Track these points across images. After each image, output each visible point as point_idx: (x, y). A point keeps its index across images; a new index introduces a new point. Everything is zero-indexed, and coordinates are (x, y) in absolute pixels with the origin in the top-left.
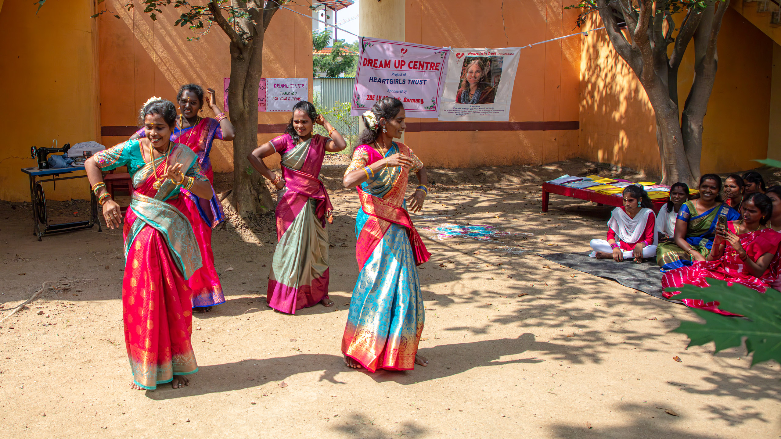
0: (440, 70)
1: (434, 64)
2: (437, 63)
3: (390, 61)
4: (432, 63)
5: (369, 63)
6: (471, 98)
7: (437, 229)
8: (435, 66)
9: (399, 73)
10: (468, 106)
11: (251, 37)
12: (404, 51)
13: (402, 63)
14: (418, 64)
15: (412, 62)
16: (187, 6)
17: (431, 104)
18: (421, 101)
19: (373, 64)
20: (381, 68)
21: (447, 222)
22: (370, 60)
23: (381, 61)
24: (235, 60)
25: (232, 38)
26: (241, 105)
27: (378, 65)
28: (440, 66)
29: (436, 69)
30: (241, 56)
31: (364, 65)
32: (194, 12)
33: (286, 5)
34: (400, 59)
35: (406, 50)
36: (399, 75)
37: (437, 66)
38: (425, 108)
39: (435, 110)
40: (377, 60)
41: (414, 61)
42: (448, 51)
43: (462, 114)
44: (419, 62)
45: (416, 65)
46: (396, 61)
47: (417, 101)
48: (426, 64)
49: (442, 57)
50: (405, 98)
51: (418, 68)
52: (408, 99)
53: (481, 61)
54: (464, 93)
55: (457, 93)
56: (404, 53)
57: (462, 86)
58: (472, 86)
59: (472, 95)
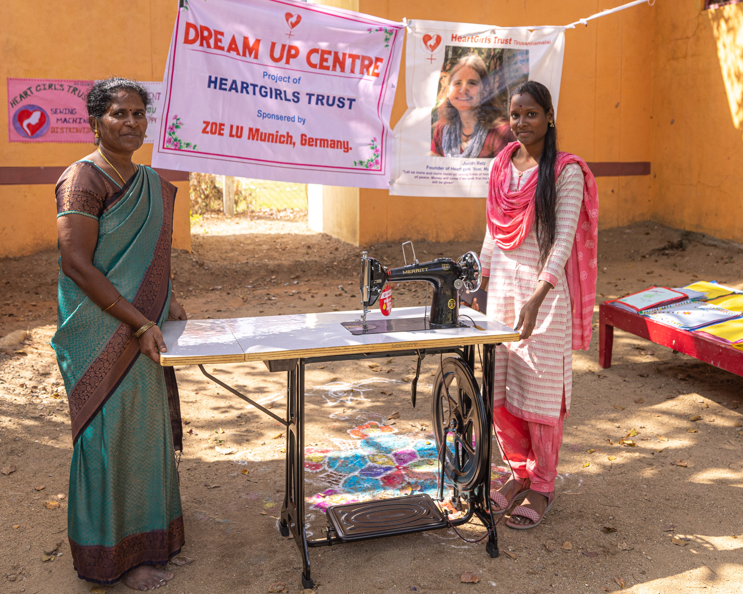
3: (257, 41)
6: (465, 145)
9: (284, 73)
10: (458, 162)
12: (293, 20)
13: (291, 52)
14: (330, 59)
15: (315, 51)
18: (345, 146)
20: (234, 54)
22: (202, 29)
27: (226, 45)
35: (299, 19)
36: (281, 79)
37: (377, 67)
38: (355, 163)
39: (381, 170)
40: (222, 34)
41: (322, 51)
42: (400, 28)
43: (445, 180)
44: (333, 54)
45: (326, 60)
46: (276, 45)
47: (334, 144)
48: (351, 60)
49: (387, 46)
50: (302, 135)
51: (331, 68)
52: (309, 139)
53: (480, 58)
54: (448, 131)
55: (432, 133)
56: (293, 25)
57: (440, 116)
58: (464, 115)
59: (468, 136)
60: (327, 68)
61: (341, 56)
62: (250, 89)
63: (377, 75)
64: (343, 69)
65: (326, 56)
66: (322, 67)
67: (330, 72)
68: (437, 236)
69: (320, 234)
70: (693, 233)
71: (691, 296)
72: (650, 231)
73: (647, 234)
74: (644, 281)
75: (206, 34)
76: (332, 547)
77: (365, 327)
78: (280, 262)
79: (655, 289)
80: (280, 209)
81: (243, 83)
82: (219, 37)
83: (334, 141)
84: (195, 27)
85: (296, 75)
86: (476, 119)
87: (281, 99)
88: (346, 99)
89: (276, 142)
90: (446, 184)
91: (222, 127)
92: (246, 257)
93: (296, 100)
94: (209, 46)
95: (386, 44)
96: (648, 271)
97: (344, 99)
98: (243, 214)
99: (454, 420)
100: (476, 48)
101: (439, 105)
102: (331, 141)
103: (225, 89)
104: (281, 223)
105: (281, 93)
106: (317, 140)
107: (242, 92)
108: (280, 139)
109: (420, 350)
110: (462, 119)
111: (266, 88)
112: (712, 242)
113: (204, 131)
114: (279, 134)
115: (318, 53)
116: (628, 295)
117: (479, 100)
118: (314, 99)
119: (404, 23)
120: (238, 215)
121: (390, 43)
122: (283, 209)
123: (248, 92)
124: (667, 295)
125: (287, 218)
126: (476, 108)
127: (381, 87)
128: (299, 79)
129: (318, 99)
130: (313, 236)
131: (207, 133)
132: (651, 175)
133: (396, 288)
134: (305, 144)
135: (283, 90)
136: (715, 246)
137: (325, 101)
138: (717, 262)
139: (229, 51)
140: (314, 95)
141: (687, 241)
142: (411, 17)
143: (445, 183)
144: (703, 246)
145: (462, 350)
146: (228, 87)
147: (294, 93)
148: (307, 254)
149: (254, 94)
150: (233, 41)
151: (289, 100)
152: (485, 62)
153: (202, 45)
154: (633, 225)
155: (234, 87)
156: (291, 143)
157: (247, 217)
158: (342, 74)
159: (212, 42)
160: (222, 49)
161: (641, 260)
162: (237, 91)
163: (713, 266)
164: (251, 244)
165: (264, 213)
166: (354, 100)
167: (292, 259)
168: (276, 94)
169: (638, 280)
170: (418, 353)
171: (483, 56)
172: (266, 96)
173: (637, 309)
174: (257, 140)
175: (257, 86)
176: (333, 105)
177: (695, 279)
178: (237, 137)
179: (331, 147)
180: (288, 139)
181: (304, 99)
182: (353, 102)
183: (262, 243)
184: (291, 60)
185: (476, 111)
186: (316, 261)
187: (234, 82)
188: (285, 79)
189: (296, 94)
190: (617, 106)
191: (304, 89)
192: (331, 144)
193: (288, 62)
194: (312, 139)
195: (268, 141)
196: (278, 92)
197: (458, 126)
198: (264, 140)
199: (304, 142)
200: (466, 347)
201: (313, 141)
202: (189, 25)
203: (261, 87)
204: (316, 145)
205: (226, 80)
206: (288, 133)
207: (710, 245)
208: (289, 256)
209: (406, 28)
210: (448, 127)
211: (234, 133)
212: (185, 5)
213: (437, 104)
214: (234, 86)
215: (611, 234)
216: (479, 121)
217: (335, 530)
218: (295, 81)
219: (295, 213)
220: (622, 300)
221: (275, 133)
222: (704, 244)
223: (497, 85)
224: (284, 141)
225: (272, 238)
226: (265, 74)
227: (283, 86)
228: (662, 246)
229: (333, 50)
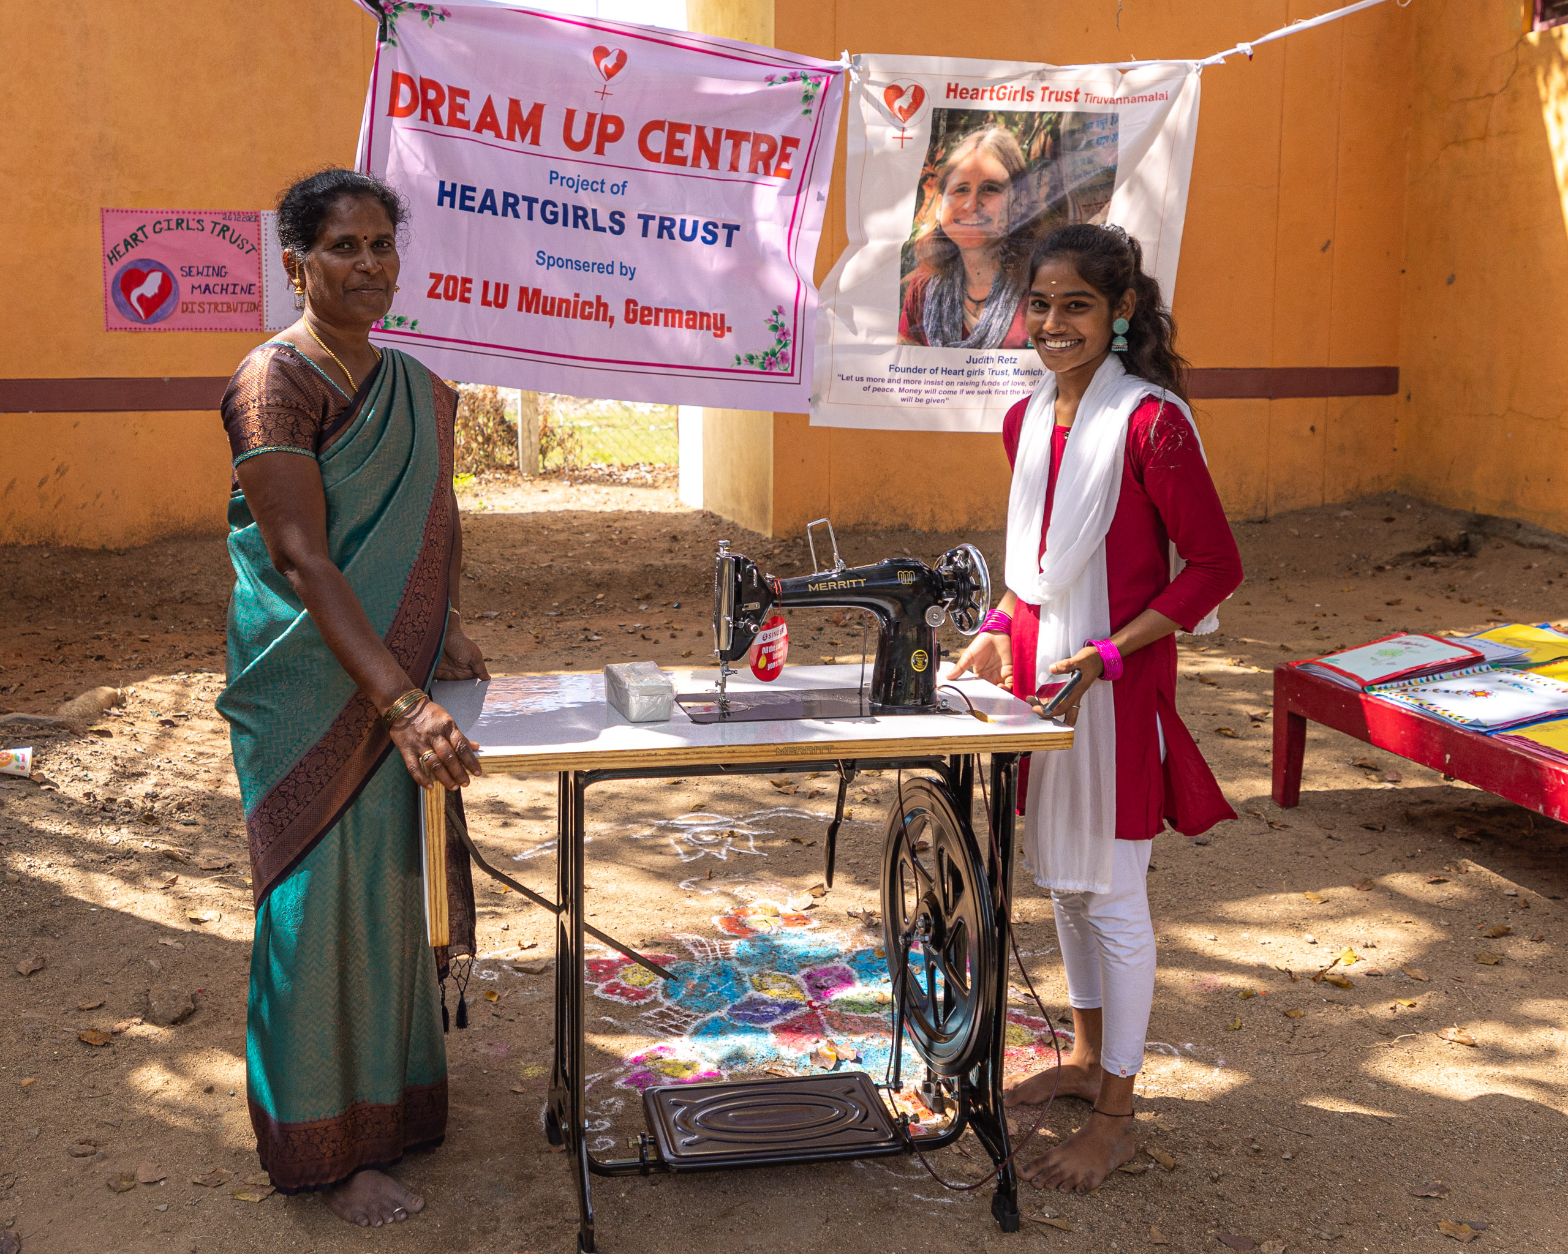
3: (539, 110)
4: (758, 139)
6: (970, 317)
9: (589, 174)
10: (960, 357)
12: (610, 63)
13: (607, 129)
14: (690, 141)
15: (657, 125)
20: (491, 135)
34: (599, 108)
35: (623, 59)
36: (587, 185)
37: (785, 157)
38: (738, 359)
39: (792, 374)
40: (465, 94)
41: (671, 124)
42: (835, 72)
43: (929, 396)
44: (693, 131)
45: (680, 145)
46: (576, 113)
47: (694, 320)
48: (730, 142)
49: (807, 112)
50: (629, 302)
51: (689, 161)
52: (643, 309)
53: (1009, 135)
54: (936, 292)
55: (902, 295)
56: (610, 74)
57: (918, 257)
58: (972, 257)
59: (978, 303)
60: (682, 161)
61: (709, 135)
62: (523, 209)
63: (788, 175)
64: (714, 165)
65: (679, 136)
66: (671, 159)
67: (687, 169)
68: (933, 519)
69: (698, 512)
70: (1495, 518)
71: (1490, 654)
72: (1394, 515)
73: (1389, 520)
74: (1380, 620)
75: (432, 94)
76: (651, 1177)
77: (724, 705)
78: (614, 565)
79: (1405, 638)
80: (626, 465)
81: (506, 195)
82: (460, 100)
83: (694, 313)
84: (410, 81)
85: (615, 177)
86: (998, 265)
87: (586, 227)
88: (720, 226)
89: (575, 316)
90: (932, 404)
91: (468, 285)
92: (550, 556)
93: (617, 228)
94: (438, 121)
95: (805, 107)
96: (1390, 598)
97: (715, 226)
98: (556, 474)
99: (926, 917)
100: (1001, 113)
101: (920, 236)
102: (688, 313)
103: (472, 209)
104: (629, 490)
105: (586, 215)
106: (658, 310)
107: (505, 214)
108: (583, 310)
109: (843, 761)
110: (967, 266)
111: (555, 205)
112: (1539, 540)
113: (432, 294)
114: (581, 300)
115: (663, 130)
116: (1342, 648)
117: (1003, 225)
118: (654, 225)
119: (844, 62)
120: (548, 475)
121: (815, 106)
122: (632, 464)
123: (516, 215)
124: (1432, 652)
125: (639, 482)
126: (997, 242)
127: (795, 198)
128: (624, 186)
129: (662, 227)
130: (685, 516)
131: (438, 296)
132: (1401, 395)
133: (842, 622)
134: (633, 321)
135: (589, 207)
136: (1545, 548)
137: (676, 231)
138: (1550, 583)
139: (478, 130)
140: (653, 218)
141: (1479, 537)
142: (856, 50)
143: (928, 402)
144: (1517, 548)
145: (947, 762)
146: (476, 204)
147: (613, 214)
148: (671, 551)
149: (530, 217)
150: (489, 108)
151: (603, 230)
152: (1021, 143)
153: (424, 118)
154: (1358, 501)
155: (488, 205)
156: (604, 319)
157: (562, 480)
158: (712, 173)
159: (444, 111)
160: (465, 125)
161: (1374, 575)
162: (495, 213)
163: (1541, 591)
164: (563, 531)
165: (596, 471)
166: (737, 228)
167: (637, 562)
168: (576, 217)
169: (1366, 618)
170: (839, 769)
171: (1016, 129)
172: (554, 221)
173: (1360, 681)
174: (537, 312)
175: (536, 201)
176: (692, 238)
177: (1499, 617)
178: (498, 305)
179: (688, 326)
180: (599, 310)
181: (634, 225)
182: (735, 232)
183: (583, 530)
184: (607, 144)
185: (999, 248)
186: (685, 566)
187: (489, 193)
188: (595, 186)
189: (617, 217)
190: (1324, 249)
191: (633, 206)
192: (688, 320)
193: (600, 151)
194: (649, 309)
195: (559, 315)
196: (580, 213)
197: (958, 280)
198: (551, 313)
199: (631, 316)
200: (955, 759)
201: (650, 315)
202: (396, 77)
203: (546, 203)
204: (657, 324)
205: (473, 189)
206: (599, 298)
207: (1533, 546)
208: (633, 556)
209: (847, 71)
210: (937, 282)
211: (491, 297)
212: (389, 36)
213: (913, 234)
214: (488, 203)
215: (1308, 520)
216: (1005, 269)
217: (655, 1143)
218: (615, 189)
219: (655, 473)
220: (1325, 660)
221: (572, 299)
222: (1519, 544)
223: (1044, 191)
224: (590, 314)
225: (604, 519)
226: (553, 176)
227: (587, 200)
228: (1422, 546)
229: (694, 123)
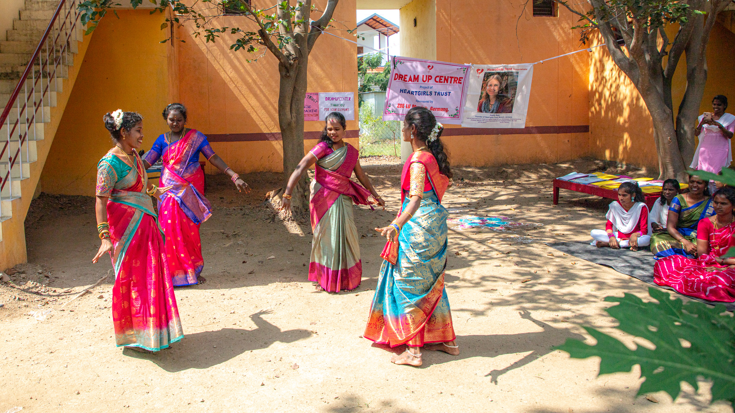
0: (462, 83)
1: (457, 78)
2: (460, 78)
3: (418, 76)
4: (455, 78)
5: (400, 77)
6: (490, 108)
7: (458, 221)
8: (458, 80)
9: (426, 86)
10: (488, 115)
11: (296, 58)
12: (430, 68)
13: (429, 78)
14: (443, 79)
15: (438, 76)
16: (241, 32)
17: (455, 112)
18: (446, 110)
19: (403, 79)
20: (410, 82)
21: (468, 214)
22: (400, 75)
23: (410, 77)
24: (282, 77)
25: (279, 59)
26: (289, 116)
27: (408, 79)
28: (462, 80)
29: (459, 83)
30: (288, 74)
31: (395, 79)
32: (247, 38)
33: (327, 30)
34: (428, 74)
35: (433, 67)
36: (426, 88)
38: (450, 115)
39: (459, 118)
40: (407, 75)
41: (440, 76)
43: (483, 122)
46: (424, 76)
48: (450, 79)
49: (464, 73)
53: (499, 76)
54: (484, 102)
55: (479, 104)
57: (482, 98)
58: (491, 97)
59: (492, 105)
61: (447, 78)
62: (415, 93)
64: (447, 82)
66: (440, 82)
67: (443, 83)
82: (406, 77)
83: (443, 108)
84: (398, 74)
87: (425, 95)
93: (431, 94)
97: (447, 92)
110: (490, 99)
118: (437, 93)
126: (496, 95)
128: (432, 87)
135: (426, 91)
137: (440, 94)
176: (443, 95)
181: (434, 94)
182: (450, 93)
184: (430, 81)
189: (431, 92)
191: (433, 90)
192: (441, 110)
193: (428, 82)
197: (488, 101)
201: (435, 109)
202: (396, 74)
209: (471, 67)
226: (421, 87)
229: (444, 76)
